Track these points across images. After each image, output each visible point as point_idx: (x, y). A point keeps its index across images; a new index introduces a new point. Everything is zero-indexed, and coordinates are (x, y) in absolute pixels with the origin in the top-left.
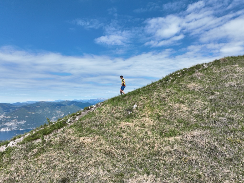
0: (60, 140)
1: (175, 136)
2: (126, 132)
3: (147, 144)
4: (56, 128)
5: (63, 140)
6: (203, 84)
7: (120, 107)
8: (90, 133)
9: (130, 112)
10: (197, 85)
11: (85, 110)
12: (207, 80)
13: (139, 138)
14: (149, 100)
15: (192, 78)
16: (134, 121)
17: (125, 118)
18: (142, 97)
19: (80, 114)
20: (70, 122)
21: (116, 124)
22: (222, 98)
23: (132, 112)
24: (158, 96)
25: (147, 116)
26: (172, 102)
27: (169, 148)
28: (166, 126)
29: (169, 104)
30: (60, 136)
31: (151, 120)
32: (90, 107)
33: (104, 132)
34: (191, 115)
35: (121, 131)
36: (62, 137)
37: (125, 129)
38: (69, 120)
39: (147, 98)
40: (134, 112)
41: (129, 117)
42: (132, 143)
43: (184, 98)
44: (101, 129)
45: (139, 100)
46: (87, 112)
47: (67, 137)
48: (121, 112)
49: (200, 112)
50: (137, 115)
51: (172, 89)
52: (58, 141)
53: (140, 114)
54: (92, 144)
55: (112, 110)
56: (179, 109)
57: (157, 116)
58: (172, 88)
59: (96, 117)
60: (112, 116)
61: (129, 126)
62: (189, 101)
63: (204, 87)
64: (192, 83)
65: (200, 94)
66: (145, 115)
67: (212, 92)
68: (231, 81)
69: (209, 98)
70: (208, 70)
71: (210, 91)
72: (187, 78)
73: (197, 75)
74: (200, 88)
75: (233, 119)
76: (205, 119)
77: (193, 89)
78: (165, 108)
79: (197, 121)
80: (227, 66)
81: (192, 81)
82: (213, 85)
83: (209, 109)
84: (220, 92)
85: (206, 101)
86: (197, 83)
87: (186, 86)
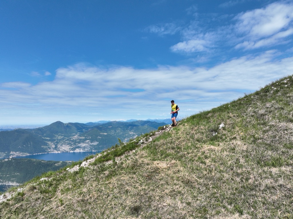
0: (132, 163)
1: (281, 165)
2: (210, 158)
3: (238, 175)
4: (127, 150)
5: (135, 162)
7: (202, 127)
8: (165, 157)
9: (215, 133)
11: (159, 130)
13: (227, 166)
14: (241, 118)
16: (221, 144)
17: (209, 140)
18: (231, 114)
19: (153, 135)
20: (143, 143)
21: (197, 148)
23: (218, 133)
24: (255, 112)
25: (238, 139)
27: (271, 182)
28: (266, 152)
29: (270, 124)
30: (131, 158)
31: (244, 144)
32: (165, 127)
33: (182, 157)
35: (203, 156)
36: (134, 159)
37: (209, 153)
38: (142, 141)
39: (237, 115)
40: (220, 133)
41: (213, 140)
42: (217, 171)
44: (179, 152)
45: (227, 117)
46: (161, 132)
47: (139, 160)
48: (203, 133)
50: (224, 137)
51: (274, 103)
52: (130, 164)
53: (228, 136)
54: (168, 170)
55: (192, 131)
56: (286, 130)
57: (253, 139)
58: (275, 101)
59: (172, 138)
60: (192, 137)
61: (214, 151)
66: (235, 137)
78: (264, 129)
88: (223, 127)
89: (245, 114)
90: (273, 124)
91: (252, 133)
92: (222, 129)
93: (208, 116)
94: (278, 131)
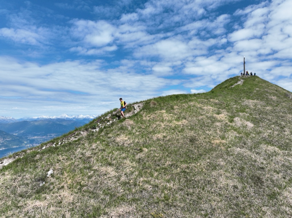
6: (132, 136)
7: (28, 176)
9: (43, 183)
10: (126, 139)
12: (137, 130)
14: (70, 161)
15: (122, 128)
16: (48, 197)
17: (35, 193)
18: (60, 156)
21: (18, 207)
22: (150, 157)
23: (46, 182)
24: (82, 154)
25: (66, 187)
26: (98, 164)
28: (89, 201)
29: (94, 168)
31: (71, 194)
34: (118, 183)
37: (33, 213)
39: (67, 157)
40: (48, 182)
41: (39, 192)
43: (112, 157)
45: (56, 161)
48: (27, 184)
49: (127, 178)
50: (52, 187)
51: (99, 144)
55: (14, 183)
56: (106, 175)
57: (79, 186)
58: (99, 142)
60: (14, 192)
61: (40, 208)
62: (118, 162)
63: (133, 141)
64: (122, 135)
65: (129, 151)
66: (63, 186)
67: (140, 150)
68: (159, 132)
69: (137, 157)
70: (138, 116)
71: (139, 147)
72: (117, 128)
73: (127, 124)
74: (129, 143)
75: (157, 187)
76: (133, 186)
77: (122, 144)
78: (89, 174)
79: (124, 191)
80: (156, 112)
81: (121, 132)
82: (142, 137)
83: (137, 173)
84: (148, 149)
85: (134, 161)
86: (126, 135)
87: (115, 140)
88: (51, 174)
89: (74, 156)
90: (96, 168)
91: (79, 180)
92: (50, 176)
93: (36, 159)
94: (100, 175)
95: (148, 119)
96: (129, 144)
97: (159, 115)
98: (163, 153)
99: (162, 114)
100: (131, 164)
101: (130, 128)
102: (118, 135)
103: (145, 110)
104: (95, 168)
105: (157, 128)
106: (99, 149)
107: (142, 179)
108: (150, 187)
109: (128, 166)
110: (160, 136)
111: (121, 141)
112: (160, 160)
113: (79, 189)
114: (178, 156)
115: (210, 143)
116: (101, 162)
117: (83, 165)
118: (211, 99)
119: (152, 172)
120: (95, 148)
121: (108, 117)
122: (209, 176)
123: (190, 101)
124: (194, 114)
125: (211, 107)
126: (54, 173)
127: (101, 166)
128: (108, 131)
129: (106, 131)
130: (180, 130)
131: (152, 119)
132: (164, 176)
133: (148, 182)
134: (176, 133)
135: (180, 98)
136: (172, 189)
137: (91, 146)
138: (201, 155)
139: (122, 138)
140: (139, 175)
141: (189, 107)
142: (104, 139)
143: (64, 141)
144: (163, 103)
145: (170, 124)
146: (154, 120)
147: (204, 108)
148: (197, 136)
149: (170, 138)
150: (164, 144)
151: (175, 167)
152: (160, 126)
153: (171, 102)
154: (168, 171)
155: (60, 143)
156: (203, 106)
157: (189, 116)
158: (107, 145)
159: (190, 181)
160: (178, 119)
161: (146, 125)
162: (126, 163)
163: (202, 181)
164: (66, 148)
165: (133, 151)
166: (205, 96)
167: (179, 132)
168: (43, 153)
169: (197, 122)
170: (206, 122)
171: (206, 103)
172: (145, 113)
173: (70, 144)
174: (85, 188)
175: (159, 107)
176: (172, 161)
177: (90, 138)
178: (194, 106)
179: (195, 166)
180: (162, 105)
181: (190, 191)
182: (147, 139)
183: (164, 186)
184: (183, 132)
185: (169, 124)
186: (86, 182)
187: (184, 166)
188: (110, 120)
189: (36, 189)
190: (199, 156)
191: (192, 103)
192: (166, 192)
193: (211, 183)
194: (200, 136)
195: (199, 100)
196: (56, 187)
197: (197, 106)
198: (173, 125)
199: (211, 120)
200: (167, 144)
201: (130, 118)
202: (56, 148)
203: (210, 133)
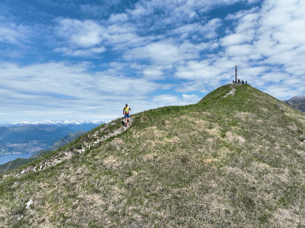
6: (121, 157)
9: (21, 216)
10: (115, 161)
12: (126, 150)
14: (52, 188)
15: (110, 149)
18: (41, 183)
22: (140, 181)
23: (24, 215)
24: (66, 180)
25: (47, 221)
26: (83, 191)
39: (49, 184)
43: (99, 183)
45: (37, 189)
48: (3, 219)
49: (115, 206)
50: (31, 220)
51: (85, 168)
57: (63, 219)
58: (85, 165)
62: (105, 189)
63: (122, 164)
64: (110, 156)
65: (117, 175)
66: (44, 219)
67: (130, 173)
68: (149, 152)
69: (127, 181)
70: (128, 133)
71: (128, 170)
72: (105, 148)
73: (115, 144)
74: (118, 165)
75: (147, 216)
76: (121, 217)
77: (110, 167)
78: (74, 203)
79: (112, 222)
80: (147, 128)
81: (109, 153)
82: (132, 158)
83: (126, 201)
84: (138, 172)
85: (123, 187)
86: (115, 157)
87: (102, 163)
89: (57, 182)
90: (82, 196)
91: (62, 211)
92: (30, 208)
93: (13, 187)
94: (86, 205)
95: (138, 136)
96: (117, 167)
97: (150, 132)
98: (154, 176)
99: (153, 130)
100: (120, 191)
101: (118, 148)
102: (106, 156)
103: (135, 127)
104: (80, 196)
105: (148, 148)
106: (84, 174)
107: (131, 208)
108: (139, 217)
109: (116, 193)
110: (150, 156)
111: (109, 164)
112: (150, 185)
113: (62, 222)
114: (169, 179)
115: (202, 162)
116: (87, 190)
117: (67, 193)
118: (204, 111)
119: (142, 199)
120: (80, 172)
121: (95, 135)
122: (200, 201)
123: (182, 114)
124: (186, 129)
125: (203, 121)
126: (34, 203)
127: (87, 193)
128: (95, 152)
129: (93, 152)
130: (171, 149)
131: (142, 137)
132: (154, 204)
133: (137, 211)
134: (168, 153)
135: (172, 112)
136: (162, 218)
137: (76, 170)
138: (193, 177)
139: (110, 161)
140: (128, 203)
141: (181, 121)
142: (90, 162)
143: (46, 163)
144: (154, 117)
145: (161, 141)
146: (145, 138)
147: (196, 122)
148: (189, 155)
149: (161, 158)
150: (155, 165)
151: (166, 192)
152: (151, 144)
153: (162, 116)
154: (159, 198)
155: (41, 167)
156: (195, 119)
157: (181, 132)
158: (94, 168)
159: (182, 208)
160: (169, 136)
161: (135, 145)
162: (114, 190)
163: (194, 207)
164: (49, 174)
165: (122, 175)
166: (197, 109)
167: (171, 151)
168: (21, 180)
169: (189, 138)
170: (198, 138)
171: (198, 116)
172: (135, 130)
173: (53, 168)
174: (69, 220)
175: (150, 123)
176: (163, 185)
177: (75, 160)
178: (186, 120)
179: (186, 191)
180: (153, 120)
181: (181, 219)
182: (137, 160)
183: (155, 215)
184: (174, 151)
185: (160, 143)
186: (70, 214)
187: (175, 190)
188: (98, 139)
189: (13, 224)
190: (191, 178)
191: (184, 117)
192: (156, 222)
193: (203, 209)
194: (192, 155)
195: (191, 113)
196: (36, 220)
197: (189, 120)
198: (164, 143)
199: (203, 136)
200: (158, 166)
201: (119, 136)
202: (38, 174)
203: (202, 151)
